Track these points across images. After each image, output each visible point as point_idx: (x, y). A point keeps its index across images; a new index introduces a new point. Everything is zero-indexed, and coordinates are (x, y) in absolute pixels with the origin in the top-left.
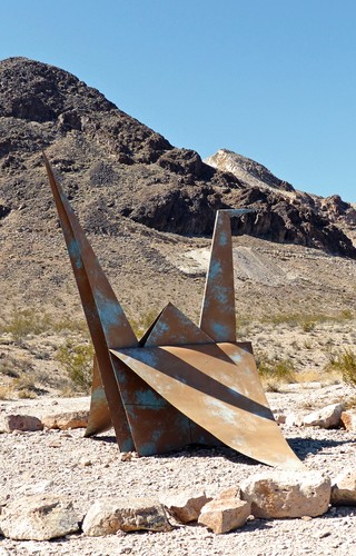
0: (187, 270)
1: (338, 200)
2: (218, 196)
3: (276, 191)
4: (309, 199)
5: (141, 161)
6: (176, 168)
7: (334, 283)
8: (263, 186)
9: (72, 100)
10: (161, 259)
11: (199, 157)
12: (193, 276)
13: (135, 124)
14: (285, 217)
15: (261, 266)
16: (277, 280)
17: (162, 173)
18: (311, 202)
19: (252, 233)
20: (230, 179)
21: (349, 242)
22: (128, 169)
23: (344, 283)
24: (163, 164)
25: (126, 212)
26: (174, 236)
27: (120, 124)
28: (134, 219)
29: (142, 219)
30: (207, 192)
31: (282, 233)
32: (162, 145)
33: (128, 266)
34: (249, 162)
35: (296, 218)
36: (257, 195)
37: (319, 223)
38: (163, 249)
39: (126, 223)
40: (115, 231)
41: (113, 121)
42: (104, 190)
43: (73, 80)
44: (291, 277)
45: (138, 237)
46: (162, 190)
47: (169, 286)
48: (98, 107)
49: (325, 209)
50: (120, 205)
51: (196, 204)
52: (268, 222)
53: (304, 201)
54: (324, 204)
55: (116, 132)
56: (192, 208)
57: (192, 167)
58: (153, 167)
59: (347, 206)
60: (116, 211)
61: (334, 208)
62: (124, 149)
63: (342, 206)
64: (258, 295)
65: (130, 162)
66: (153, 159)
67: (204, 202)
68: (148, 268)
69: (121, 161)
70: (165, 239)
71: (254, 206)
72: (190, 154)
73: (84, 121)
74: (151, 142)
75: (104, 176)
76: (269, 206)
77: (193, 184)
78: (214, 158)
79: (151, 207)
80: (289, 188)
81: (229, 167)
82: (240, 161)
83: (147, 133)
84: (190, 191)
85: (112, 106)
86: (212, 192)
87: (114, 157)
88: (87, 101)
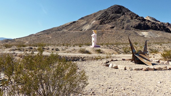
0: (141, 35)
1: (168, 23)
2: (147, 24)
3: (157, 22)
4: (163, 23)
5: (134, 19)
6: (140, 20)
7: (167, 37)
8: (154, 21)
9: (124, 10)
10: (137, 34)
11: (144, 18)
12: (142, 36)
13: (133, 13)
14: (158, 26)
15: (153, 34)
16: (156, 37)
17: (137, 20)
18: (163, 24)
19: (152, 29)
20: (149, 21)
21: (170, 30)
22: (132, 20)
23: (168, 37)
24: (138, 19)
25: (132, 27)
26: (139, 30)
27: (131, 13)
28: (133, 28)
29: (134, 28)
30: (145, 23)
31: (158, 29)
32: (138, 16)
33: (132, 35)
34: (152, 18)
35: (160, 26)
36: (153, 23)
37: (164, 27)
38: (137, 32)
39: (132, 28)
40: (130, 30)
41: (130, 13)
42: (128, 24)
43: (124, 7)
44: (159, 36)
45: (133, 30)
46: (137, 23)
47: (138, 38)
48: (127, 11)
49: (166, 25)
50: (131, 26)
51: (143, 25)
52: (155, 27)
53: (162, 24)
54: (165, 24)
55: (130, 15)
56: (142, 26)
57: (142, 19)
58: (136, 20)
59: (170, 24)
60: (130, 27)
61: (167, 24)
62: (132, 17)
63: (169, 24)
64: (153, 39)
65: (132, 19)
66: (136, 18)
67: (144, 25)
68: (135, 35)
69: (131, 19)
70: (138, 31)
71: (153, 25)
72: (142, 17)
73: (125, 13)
74: (136, 16)
75: (128, 21)
76: (155, 25)
77: (142, 22)
78: (146, 18)
79: (136, 26)
80: (159, 22)
82: (150, 18)
83: (135, 14)
84: (142, 23)
85: (130, 11)
86: (146, 23)
87: (130, 18)
88: (126, 10)
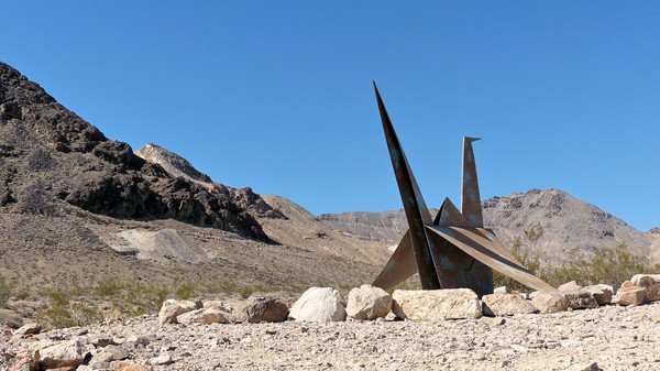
0: (118, 249)
1: (249, 192)
2: (147, 184)
3: (196, 182)
4: (225, 190)
5: (77, 150)
6: (110, 158)
7: (248, 262)
8: (187, 178)
9: (13, 92)
10: (94, 239)
11: (130, 149)
12: (124, 254)
13: (73, 116)
14: (206, 204)
15: (185, 247)
16: (199, 258)
17: (96, 162)
18: (227, 193)
19: (176, 217)
20: (158, 169)
21: (260, 227)
22: (65, 156)
23: (256, 262)
24: (98, 154)
25: (63, 195)
26: (107, 218)
27: (59, 117)
28: (70, 202)
29: (78, 202)
30: (137, 180)
31: (203, 218)
32: (97, 137)
33: (63, 244)
34: (173, 156)
35: (215, 205)
36: (181, 184)
37: (234, 210)
38: (96, 229)
39: (63, 205)
40: (52, 212)
41: (52, 113)
42: (42, 175)
43: (15, 74)
44: (211, 256)
45: (73, 218)
46: (96, 177)
47: (102, 263)
48: (38, 99)
49: (238, 199)
50: (57, 188)
51: (127, 191)
52: (191, 208)
53: (220, 192)
54: (237, 195)
55: (55, 123)
56: (124, 194)
57: (124, 158)
58: (88, 156)
59: (257, 197)
60: (53, 194)
61: (246, 198)
62: (62, 139)
63: (253, 197)
64: (183, 271)
65: (67, 150)
66: (89, 148)
67: (134, 189)
68: (83, 246)
69: (59, 149)
70: (98, 220)
71: (179, 194)
72: (123, 146)
73: (24, 111)
74: (87, 134)
75: (42, 162)
76: (192, 194)
77: (124, 172)
78: (142, 151)
79: (86, 191)
80: (208, 180)
81: (155, 160)
82: (165, 155)
83: (84, 125)
84: (123, 178)
85: (51, 99)
86: (142, 180)
87: (52, 145)
88: (28, 94)
